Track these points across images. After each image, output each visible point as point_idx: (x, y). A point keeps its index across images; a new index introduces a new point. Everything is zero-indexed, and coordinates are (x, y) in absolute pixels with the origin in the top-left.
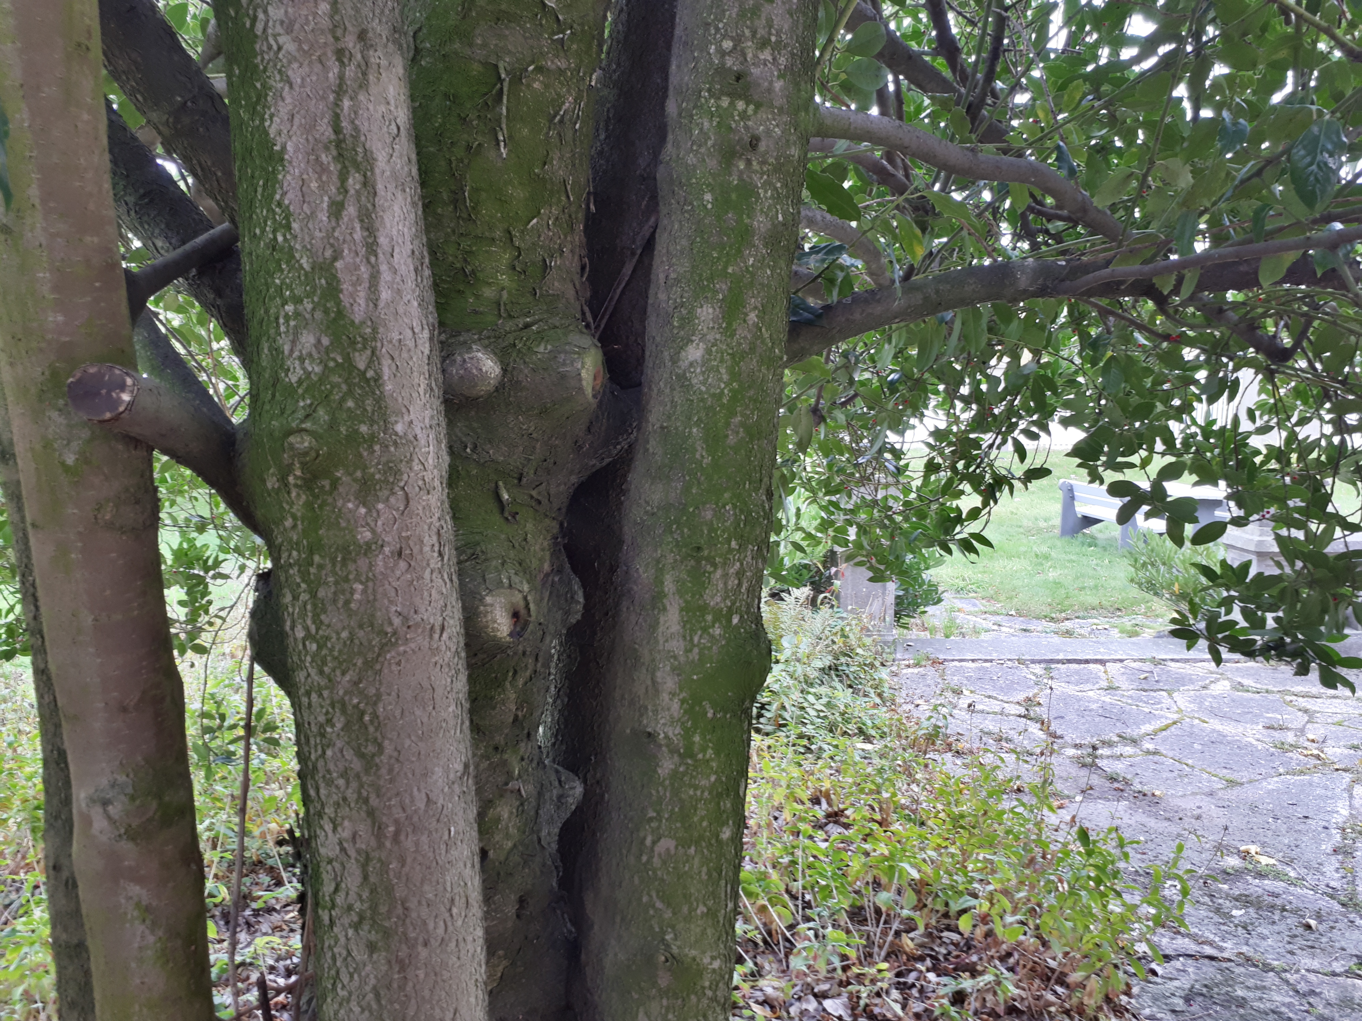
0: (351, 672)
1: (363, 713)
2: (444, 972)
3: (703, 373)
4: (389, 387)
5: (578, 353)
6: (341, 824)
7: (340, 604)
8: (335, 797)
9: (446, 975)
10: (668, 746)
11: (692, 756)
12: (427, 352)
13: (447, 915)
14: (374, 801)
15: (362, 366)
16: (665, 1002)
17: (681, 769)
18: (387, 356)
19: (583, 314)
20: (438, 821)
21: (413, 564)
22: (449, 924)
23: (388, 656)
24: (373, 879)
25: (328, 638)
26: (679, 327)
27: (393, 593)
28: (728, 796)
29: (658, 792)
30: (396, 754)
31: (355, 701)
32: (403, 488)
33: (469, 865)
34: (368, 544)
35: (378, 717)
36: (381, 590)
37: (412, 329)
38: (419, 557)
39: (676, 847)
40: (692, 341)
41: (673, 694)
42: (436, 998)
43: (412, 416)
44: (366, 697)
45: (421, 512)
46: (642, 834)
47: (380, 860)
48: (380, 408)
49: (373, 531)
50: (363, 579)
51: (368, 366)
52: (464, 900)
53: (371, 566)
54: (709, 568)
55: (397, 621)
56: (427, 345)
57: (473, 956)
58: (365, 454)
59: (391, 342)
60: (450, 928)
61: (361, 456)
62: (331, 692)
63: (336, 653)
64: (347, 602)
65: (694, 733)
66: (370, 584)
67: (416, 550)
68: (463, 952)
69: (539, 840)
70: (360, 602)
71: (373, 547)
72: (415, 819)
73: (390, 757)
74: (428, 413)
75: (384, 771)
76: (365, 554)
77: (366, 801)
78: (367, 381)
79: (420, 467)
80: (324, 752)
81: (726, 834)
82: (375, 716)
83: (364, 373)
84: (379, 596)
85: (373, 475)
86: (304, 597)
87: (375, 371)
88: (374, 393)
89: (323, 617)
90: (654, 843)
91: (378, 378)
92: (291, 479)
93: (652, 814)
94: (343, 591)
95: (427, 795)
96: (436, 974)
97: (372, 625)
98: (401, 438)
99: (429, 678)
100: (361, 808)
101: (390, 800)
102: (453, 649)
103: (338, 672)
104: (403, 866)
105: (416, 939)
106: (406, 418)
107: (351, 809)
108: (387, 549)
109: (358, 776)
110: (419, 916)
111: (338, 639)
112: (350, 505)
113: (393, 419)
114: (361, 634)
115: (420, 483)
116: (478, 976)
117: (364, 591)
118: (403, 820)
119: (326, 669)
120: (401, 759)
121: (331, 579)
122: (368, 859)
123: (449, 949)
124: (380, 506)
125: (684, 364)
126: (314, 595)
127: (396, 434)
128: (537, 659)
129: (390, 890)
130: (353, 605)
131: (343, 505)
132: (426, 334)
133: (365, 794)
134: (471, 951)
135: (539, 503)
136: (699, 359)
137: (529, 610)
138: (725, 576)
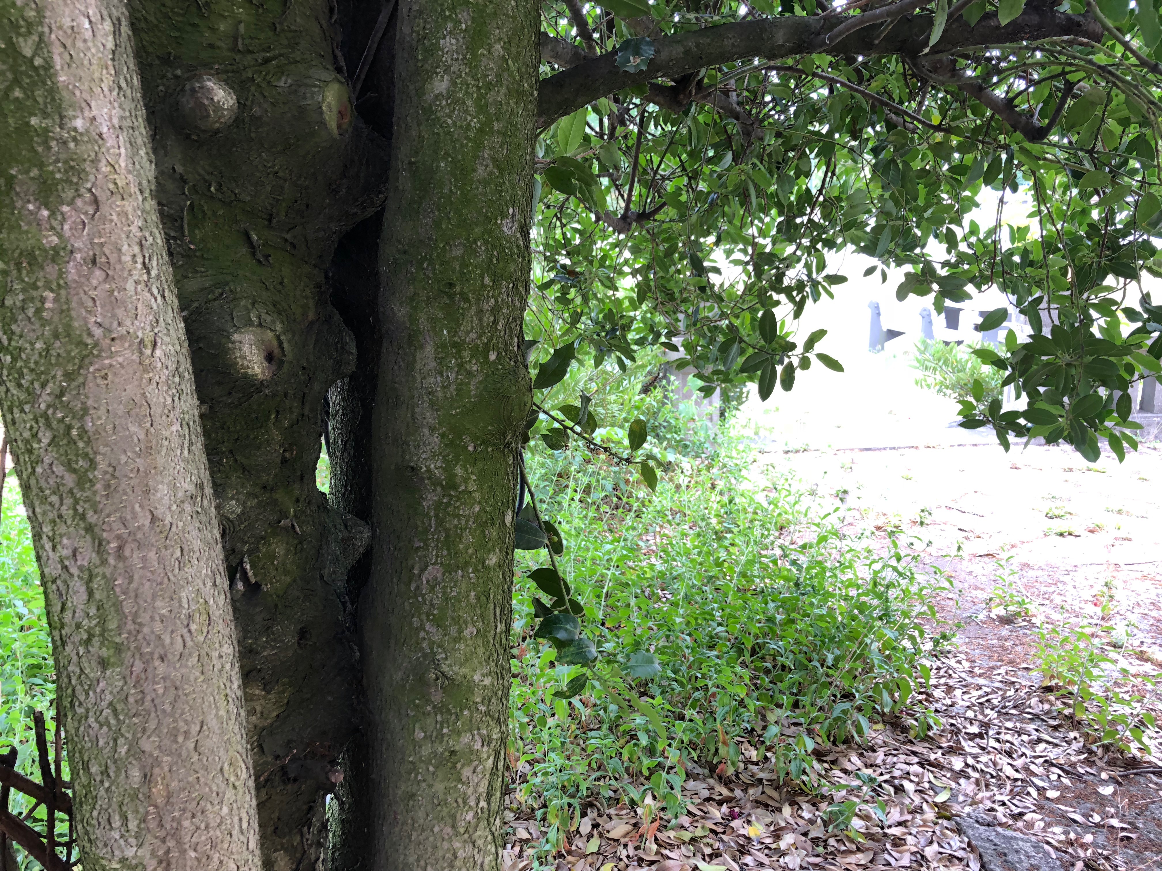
0: (51, 385)
1: (69, 427)
2: (186, 686)
3: (448, 105)
4: (62, 78)
5: (319, 87)
6: (60, 543)
7: (30, 312)
8: (51, 515)
9: (188, 689)
10: (429, 478)
11: (455, 487)
12: (110, 45)
13: (186, 630)
14: (92, 517)
15: (28, 52)
16: (439, 718)
17: (445, 501)
18: (57, 43)
19: (333, 54)
20: (167, 538)
21: (111, 273)
22: (188, 639)
23: (91, 369)
24: (98, 596)
25: (21, 349)
26: (423, 60)
27: (90, 304)
28: (492, 524)
29: (423, 523)
30: (110, 469)
31: (60, 415)
32: (90, 190)
33: (209, 584)
34: (56, 249)
35: (86, 432)
36: (75, 298)
37: (88, 17)
38: (118, 267)
39: (444, 574)
40: (437, 74)
41: (433, 429)
42: (179, 711)
43: (94, 112)
44: (71, 410)
45: (115, 217)
46: (410, 563)
47: (104, 576)
48: (53, 99)
49: (60, 236)
50: (54, 287)
51: (35, 54)
52: (205, 616)
53: (61, 274)
54: (462, 304)
55: (98, 332)
56: (111, 38)
57: (220, 671)
58: (40, 149)
59: (60, 28)
60: (189, 643)
61: (36, 152)
62: (32, 406)
63: (32, 365)
64: (38, 311)
65: (455, 465)
66: (63, 292)
67: (113, 258)
68: (206, 668)
69: (322, 577)
70: (52, 310)
71: (62, 253)
72: (139, 535)
73: (106, 473)
74: (116, 112)
75: (99, 486)
76: (53, 260)
77: (83, 517)
78: (36, 69)
79: (109, 168)
80: (34, 470)
81: (493, 560)
82: (83, 431)
83: (31, 60)
84: (74, 305)
85: (52, 173)
87: (44, 59)
88: (44, 84)
89: (14, 327)
90: (422, 571)
91: (48, 66)
93: (418, 544)
94: (32, 299)
95: (151, 512)
96: (176, 689)
97: (68, 335)
98: (81, 134)
99: (143, 394)
100: (78, 524)
101: (109, 516)
102: (172, 367)
103: (37, 385)
104: (130, 583)
105: (152, 654)
106: (87, 113)
107: (68, 527)
108: (78, 256)
109: (71, 491)
110: (153, 632)
111: (32, 350)
112: (31, 207)
113: (71, 113)
114: (57, 344)
115: (111, 186)
116: (228, 691)
117: (56, 300)
118: (125, 536)
119: (23, 382)
120: (116, 474)
121: (17, 286)
122: (91, 577)
123: (190, 664)
124: (65, 209)
125: (429, 98)
127: (75, 130)
128: (303, 403)
129: (118, 606)
130: (45, 314)
131: (23, 207)
132: (108, 26)
133: (81, 510)
134: (218, 667)
135: (294, 246)
136: (444, 92)
137: (283, 349)
138: (480, 312)
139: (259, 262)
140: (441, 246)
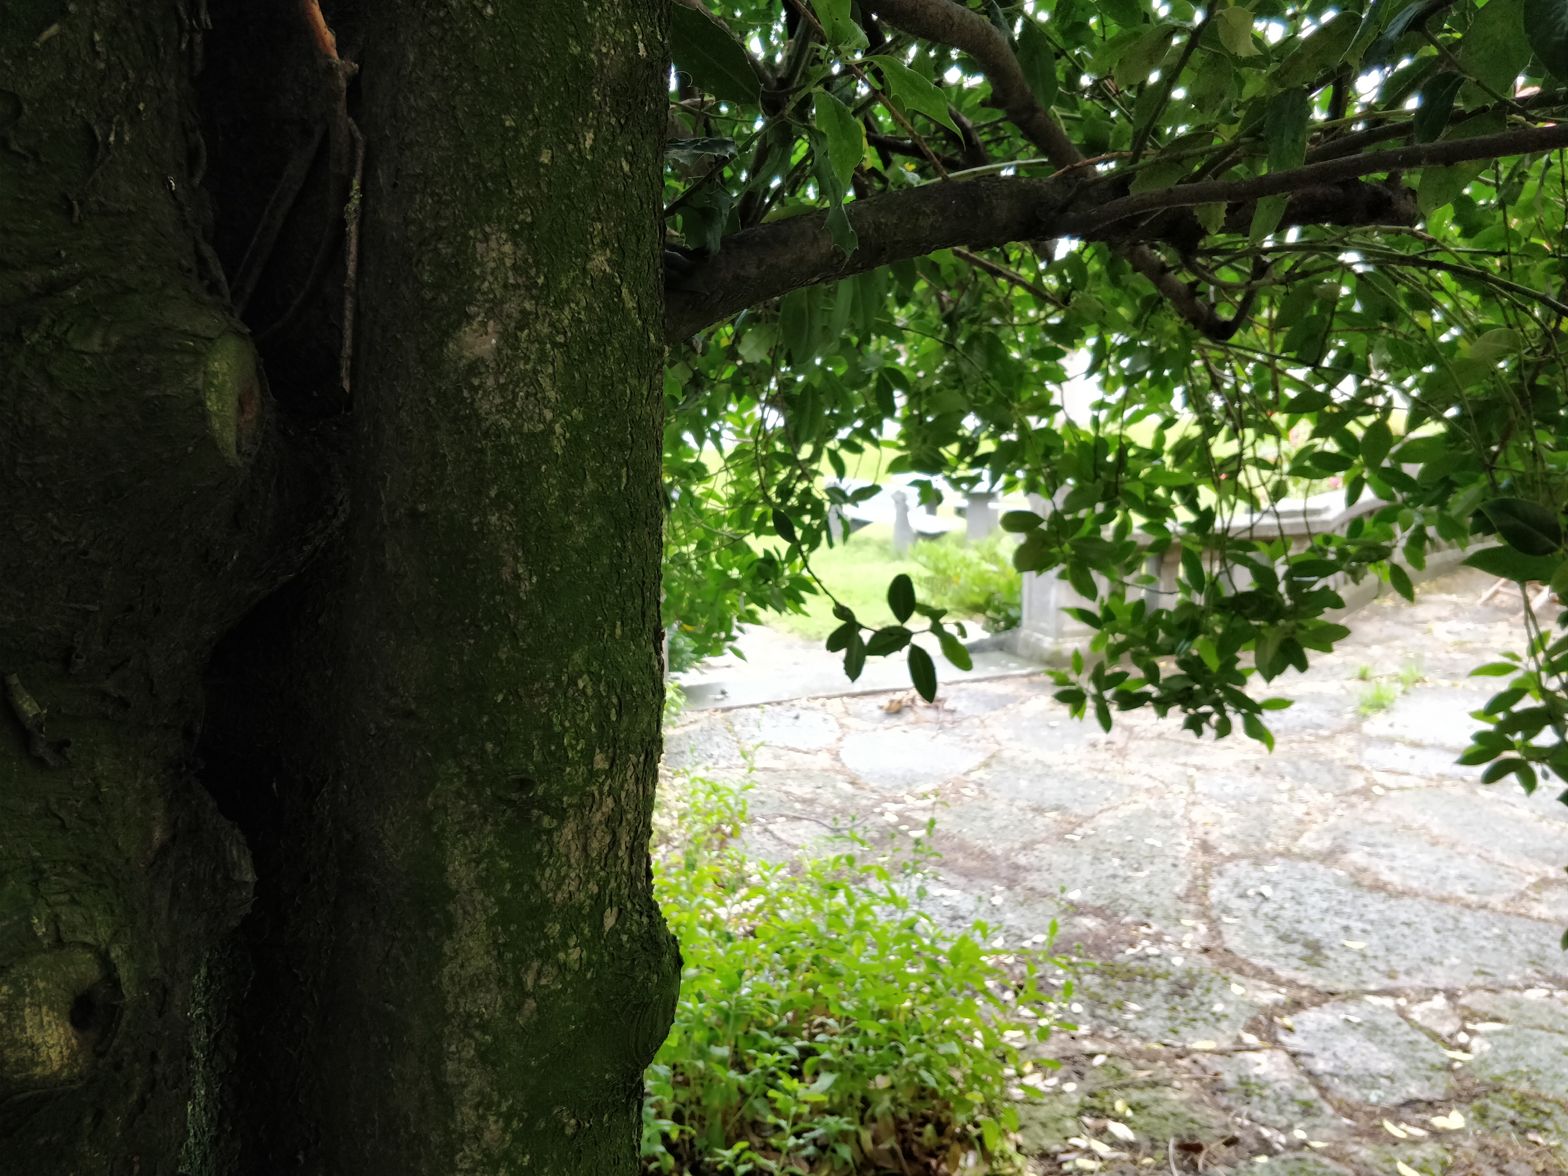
3: (502, 388)
5: (195, 352)
19: (201, 260)
26: (435, 286)
40: (470, 318)
41: (485, 1105)
54: (546, 821)
125: (454, 370)
135: (124, 704)
136: (490, 358)
137: (116, 984)
138: (584, 831)
139: (41, 762)
140: (500, 698)
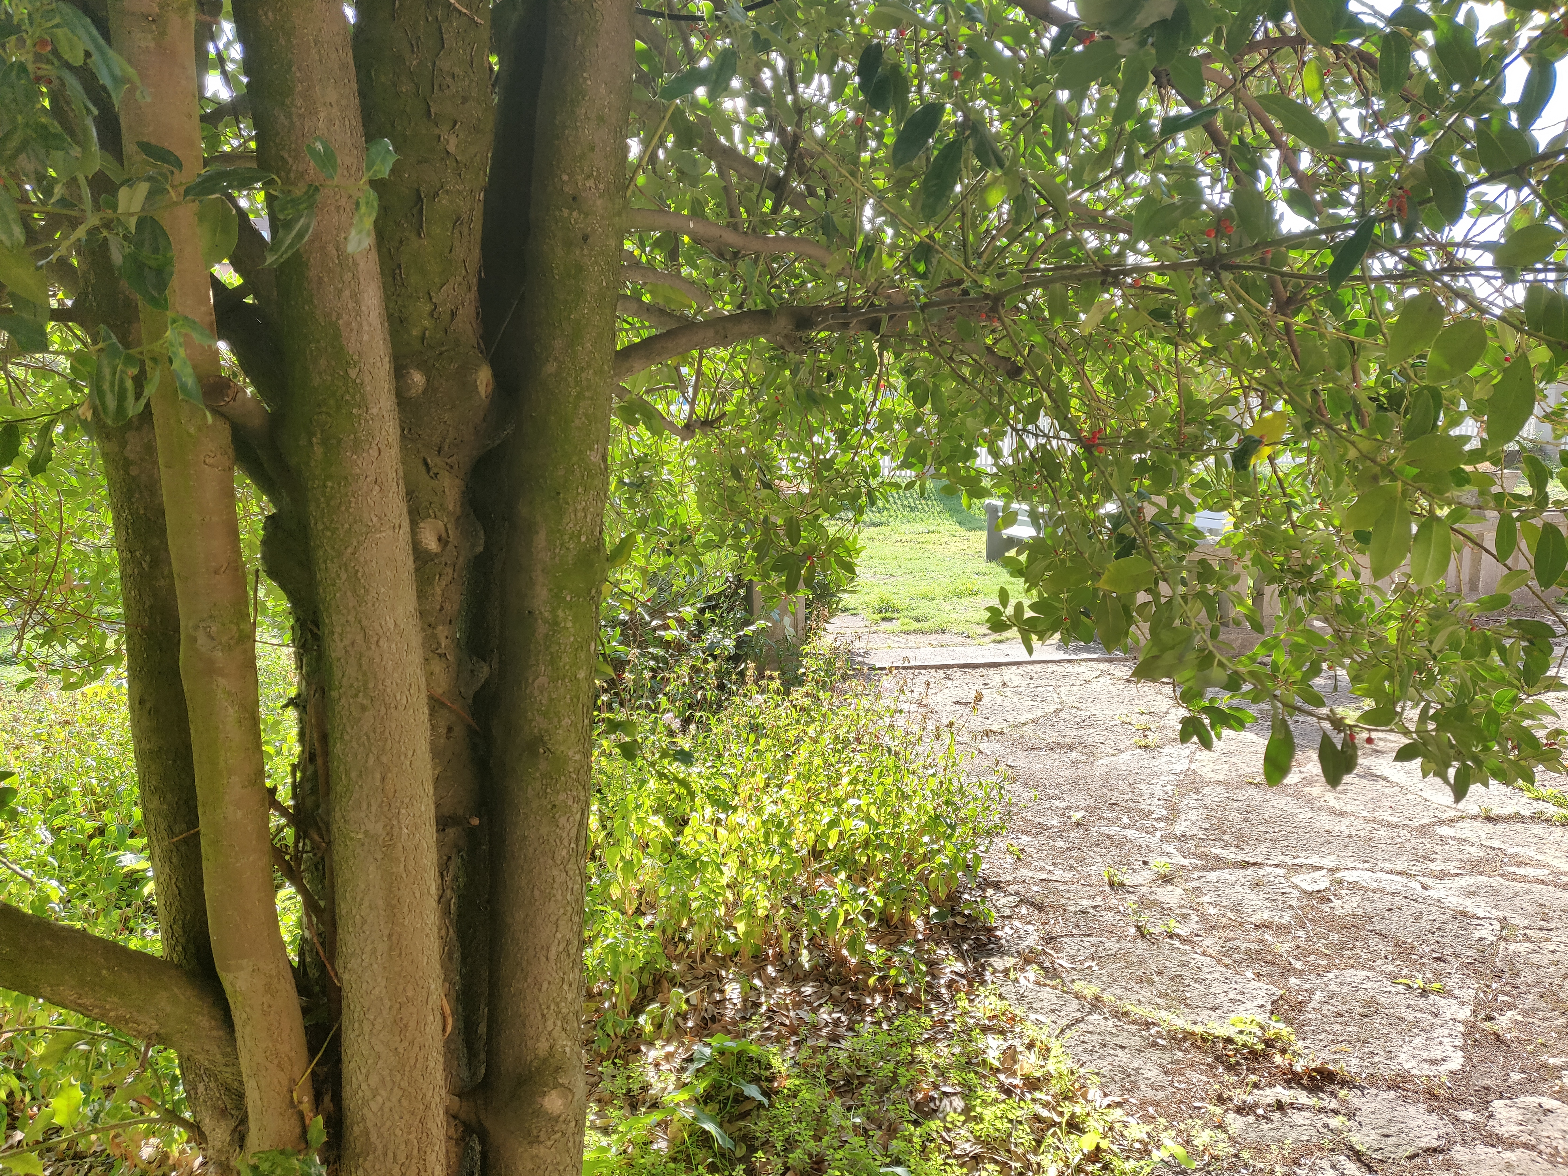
2: (407, 727)
4: (368, 388)
5: (475, 369)
8: (341, 621)
9: (408, 729)
10: (541, 618)
11: (558, 625)
12: (388, 369)
14: (365, 623)
15: (353, 376)
16: (545, 782)
17: (551, 633)
18: (367, 371)
19: (479, 345)
21: (383, 488)
23: (371, 540)
24: (365, 667)
27: (372, 504)
29: (536, 648)
30: (376, 596)
32: (376, 445)
34: (358, 476)
35: (366, 574)
36: (365, 502)
37: (380, 356)
38: (386, 485)
39: (549, 683)
40: (549, 361)
41: (544, 586)
42: (403, 741)
43: (381, 405)
44: (359, 562)
45: (386, 459)
46: (527, 675)
48: (364, 399)
49: (361, 469)
50: (356, 496)
51: (357, 377)
52: (417, 687)
53: (360, 488)
54: (564, 506)
55: (375, 519)
56: (388, 365)
58: (356, 425)
59: (369, 364)
61: (354, 426)
64: (347, 509)
65: (558, 610)
66: (360, 498)
67: (384, 480)
70: (354, 508)
71: (361, 478)
72: (388, 634)
73: (373, 597)
74: (389, 403)
75: (369, 605)
76: (357, 481)
77: (360, 622)
78: (356, 384)
79: (385, 433)
82: (364, 573)
83: (355, 380)
84: (364, 505)
85: (360, 437)
86: (323, 505)
87: (361, 379)
88: (360, 391)
90: (535, 681)
91: (362, 382)
92: (315, 440)
93: (532, 662)
94: (345, 502)
95: (394, 621)
96: (402, 727)
97: (361, 521)
98: (375, 416)
99: (393, 555)
101: (373, 622)
102: (405, 541)
104: (382, 661)
105: (390, 704)
106: (377, 406)
108: (368, 479)
110: (392, 691)
112: (348, 454)
113: (370, 406)
115: (386, 442)
116: (426, 737)
117: (357, 502)
118: (381, 634)
120: (379, 599)
121: (338, 495)
123: (409, 714)
124: (364, 454)
125: (544, 376)
126: (328, 505)
127: (372, 414)
129: (374, 674)
130: (350, 510)
131: (344, 454)
132: (387, 359)
134: (422, 720)
135: (452, 467)
136: (554, 372)
137: (448, 534)
138: (576, 510)
139: (431, 477)
